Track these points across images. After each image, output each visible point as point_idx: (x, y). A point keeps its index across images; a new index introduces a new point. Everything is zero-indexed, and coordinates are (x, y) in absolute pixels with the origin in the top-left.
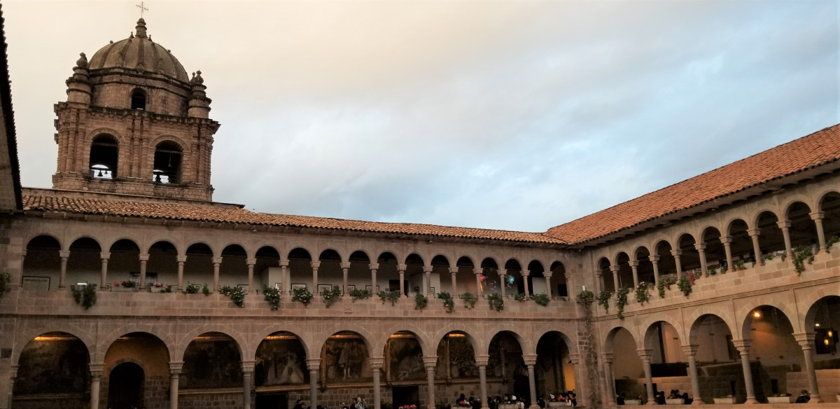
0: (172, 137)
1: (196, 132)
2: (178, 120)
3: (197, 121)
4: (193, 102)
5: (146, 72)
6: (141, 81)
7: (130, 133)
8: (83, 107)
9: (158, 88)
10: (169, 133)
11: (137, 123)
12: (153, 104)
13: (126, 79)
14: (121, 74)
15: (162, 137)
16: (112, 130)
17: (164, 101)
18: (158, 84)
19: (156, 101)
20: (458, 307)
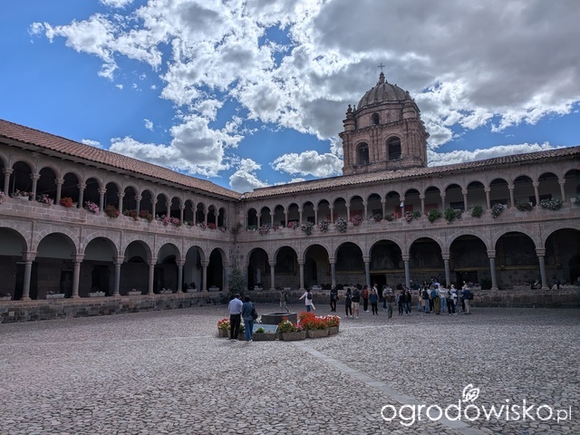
0: (394, 134)
1: (405, 127)
2: (397, 123)
4: (405, 110)
5: (378, 103)
6: (376, 109)
7: (372, 139)
8: (350, 132)
9: (384, 110)
10: (391, 132)
11: (375, 132)
12: (382, 119)
13: (368, 110)
15: (388, 136)
16: (364, 140)
17: (388, 115)
18: (384, 107)
19: (384, 117)
20: (467, 219)
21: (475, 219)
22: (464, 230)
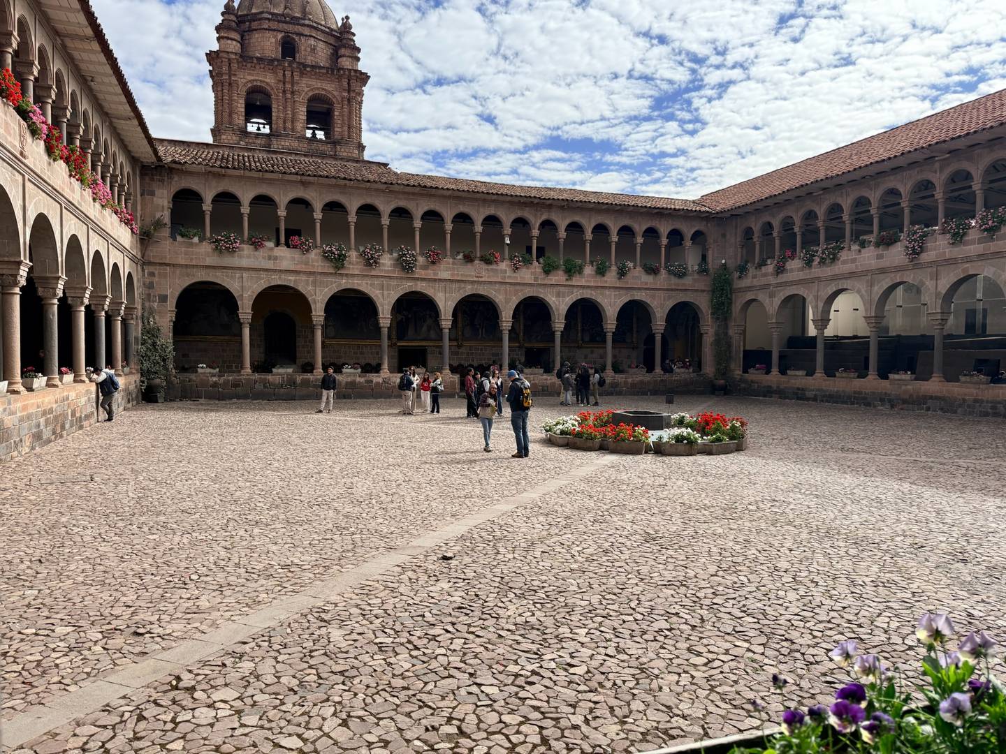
0: (323, 89)
1: (345, 84)
2: (327, 71)
3: (347, 73)
4: (342, 51)
5: (293, 18)
6: (290, 28)
7: (281, 85)
8: (234, 57)
9: (306, 36)
10: (319, 85)
11: (288, 74)
12: (303, 53)
13: (274, 25)
14: (269, 19)
15: (312, 90)
16: (264, 82)
17: (313, 50)
18: (307, 31)
19: (305, 50)
20: (589, 275)
21: (599, 278)
22: (585, 291)
